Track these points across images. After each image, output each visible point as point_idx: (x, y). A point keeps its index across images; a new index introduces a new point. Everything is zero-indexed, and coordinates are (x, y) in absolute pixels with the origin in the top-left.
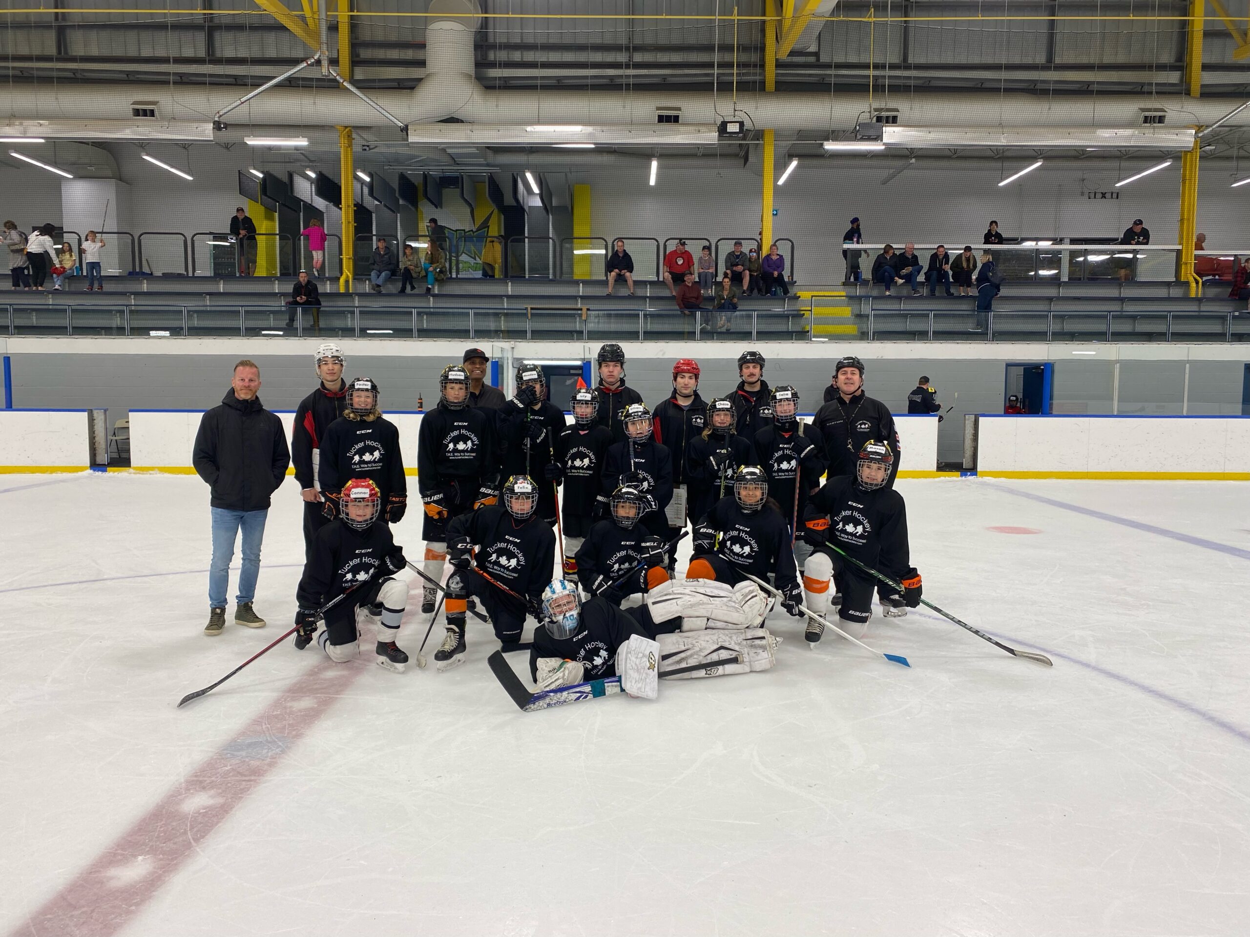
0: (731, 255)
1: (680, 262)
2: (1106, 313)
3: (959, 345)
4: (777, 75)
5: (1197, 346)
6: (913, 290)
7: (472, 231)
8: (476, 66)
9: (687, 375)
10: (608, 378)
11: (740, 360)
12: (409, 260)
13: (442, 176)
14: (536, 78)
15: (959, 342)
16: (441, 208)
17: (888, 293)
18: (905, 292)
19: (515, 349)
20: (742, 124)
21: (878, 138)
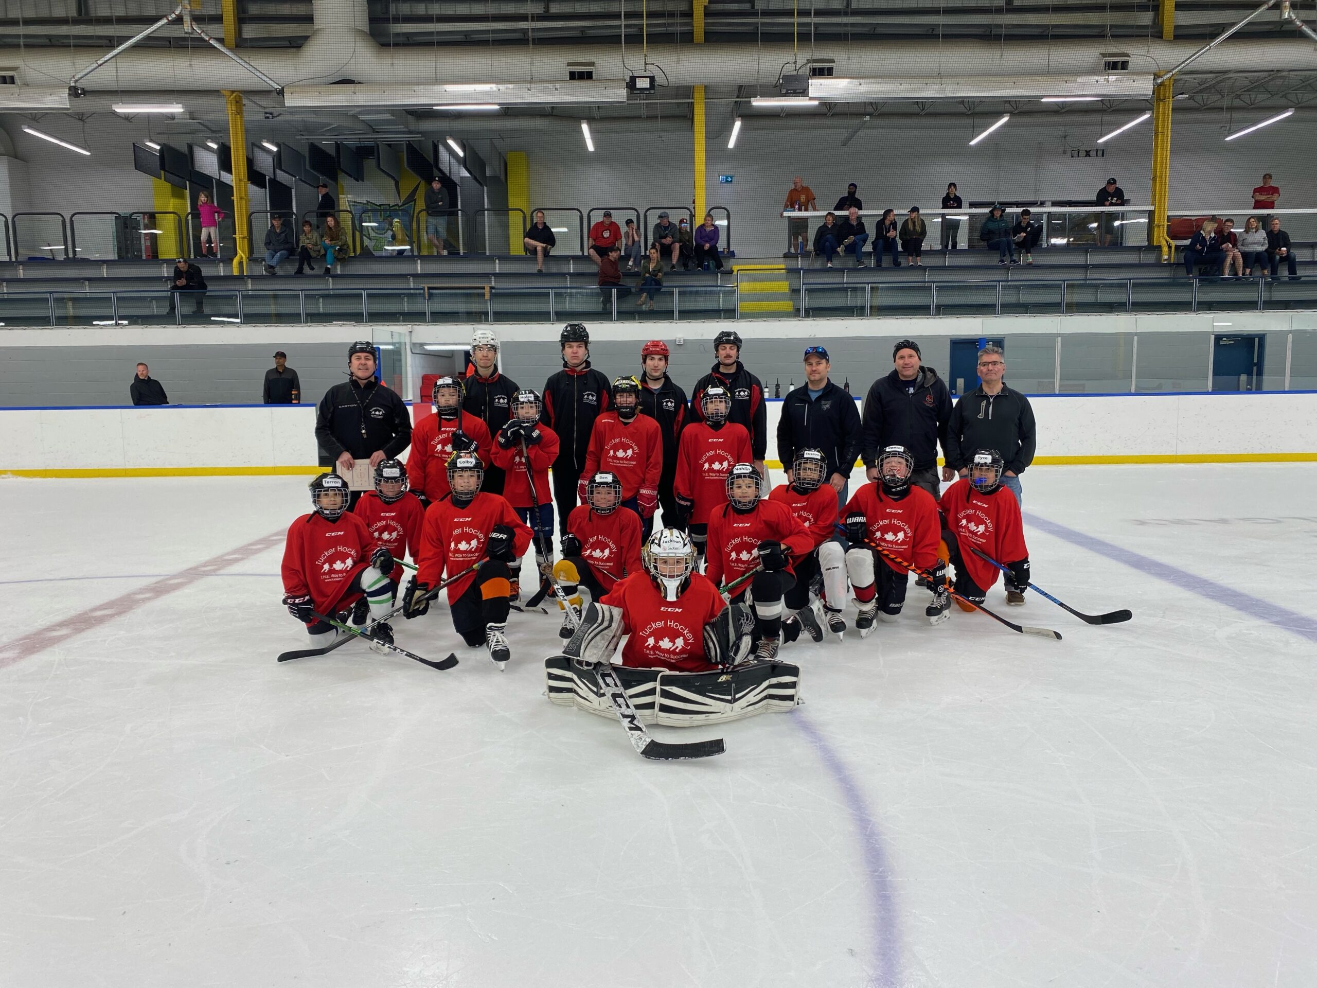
0: (658, 226)
1: (606, 234)
2: (1060, 282)
3: (899, 320)
4: (706, 24)
5: (1159, 316)
6: (858, 261)
7: (397, 205)
8: (370, 20)
9: (657, 357)
10: (572, 360)
11: (716, 340)
12: (308, 238)
13: (359, 145)
14: (431, 33)
15: (898, 317)
16: (363, 181)
17: (829, 265)
18: (850, 263)
19: (413, 334)
20: (652, 79)
21: (804, 92)
